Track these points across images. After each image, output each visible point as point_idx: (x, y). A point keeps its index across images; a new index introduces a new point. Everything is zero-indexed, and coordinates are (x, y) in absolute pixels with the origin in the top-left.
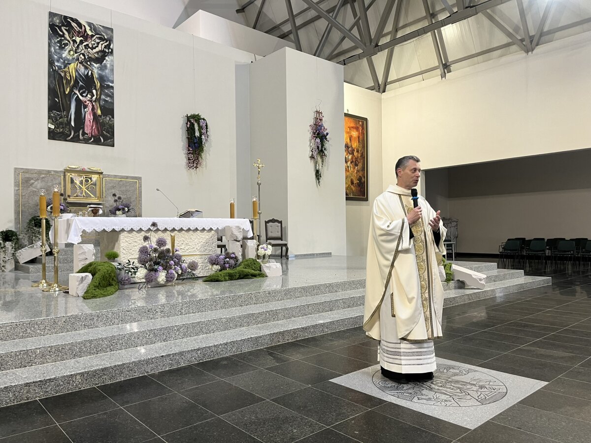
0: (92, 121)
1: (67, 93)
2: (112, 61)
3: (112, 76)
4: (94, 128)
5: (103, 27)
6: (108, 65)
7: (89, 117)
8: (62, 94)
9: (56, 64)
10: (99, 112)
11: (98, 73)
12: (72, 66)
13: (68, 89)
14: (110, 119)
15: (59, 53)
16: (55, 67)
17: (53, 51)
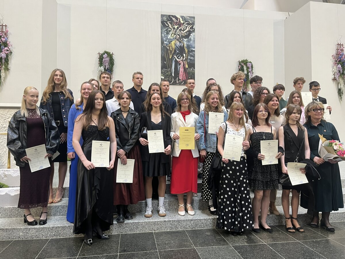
0: (183, 72)
1: (170, 58)
2: (194, 36)
3: (194, 45)
4: (184, 76)
5: (189, 17)
6: (192, 39)
7: (181, 70)
8: (168, 58)
9: (165, 43)
10: (187, 66)
11: (186, 44)
12: (173, 42)
13: (171, 56)
14: (193, 69)
15: (166, 37)
16: (164, 44)
17: (163, 36)
